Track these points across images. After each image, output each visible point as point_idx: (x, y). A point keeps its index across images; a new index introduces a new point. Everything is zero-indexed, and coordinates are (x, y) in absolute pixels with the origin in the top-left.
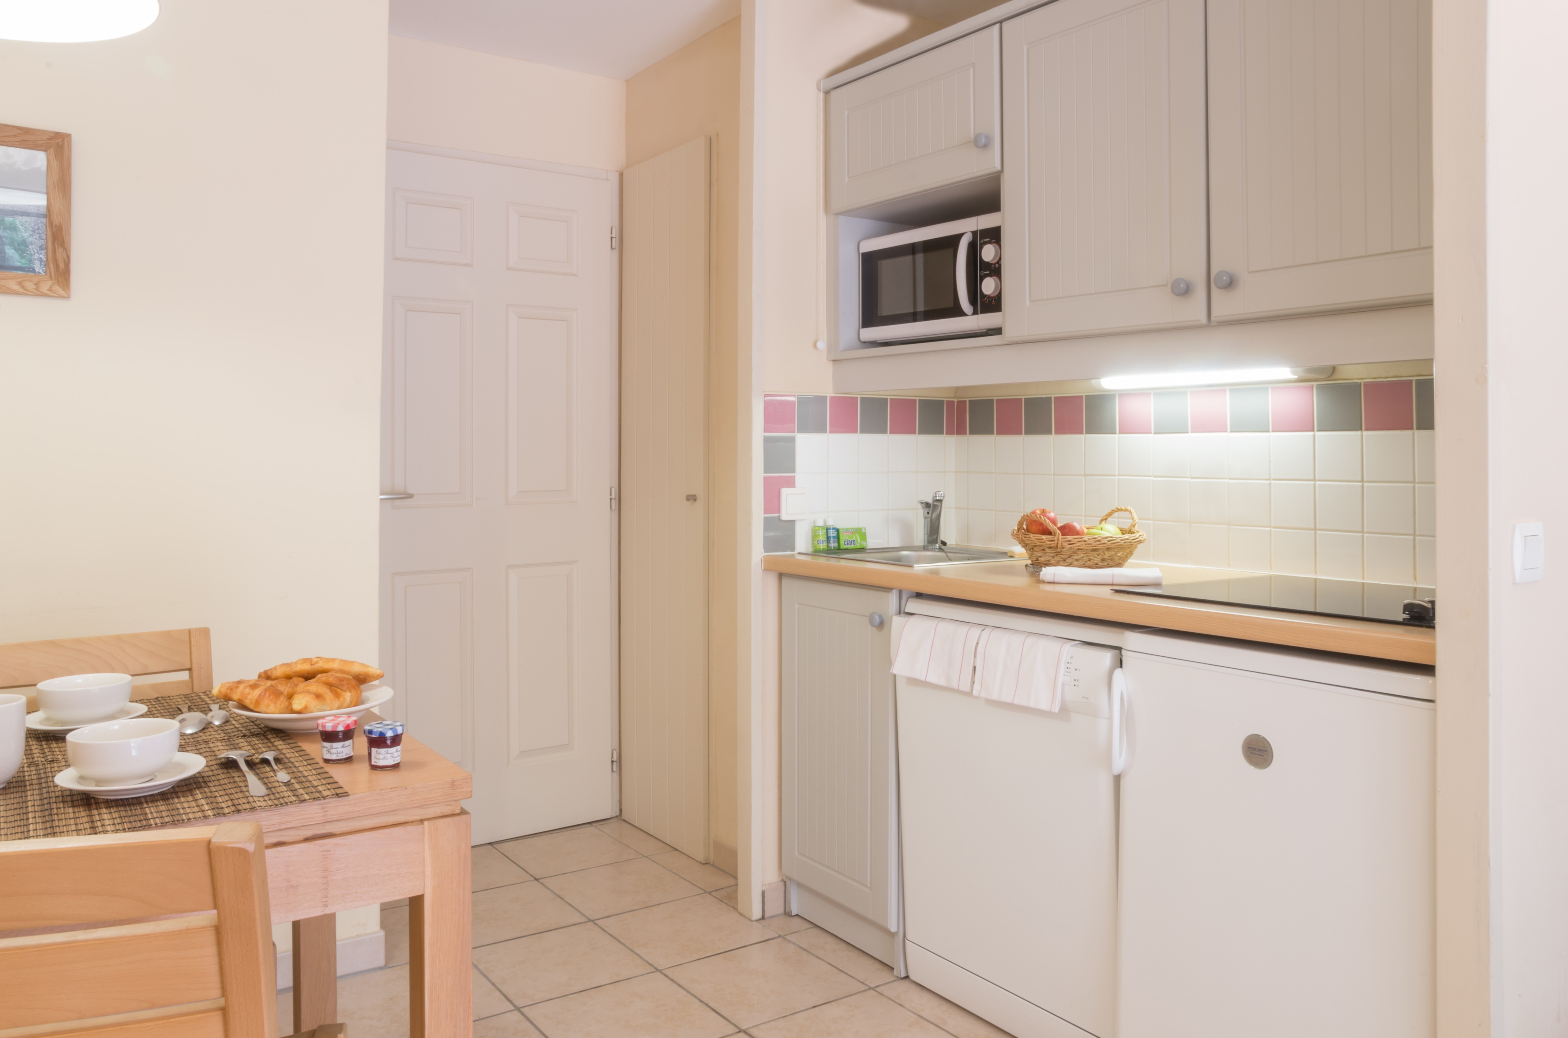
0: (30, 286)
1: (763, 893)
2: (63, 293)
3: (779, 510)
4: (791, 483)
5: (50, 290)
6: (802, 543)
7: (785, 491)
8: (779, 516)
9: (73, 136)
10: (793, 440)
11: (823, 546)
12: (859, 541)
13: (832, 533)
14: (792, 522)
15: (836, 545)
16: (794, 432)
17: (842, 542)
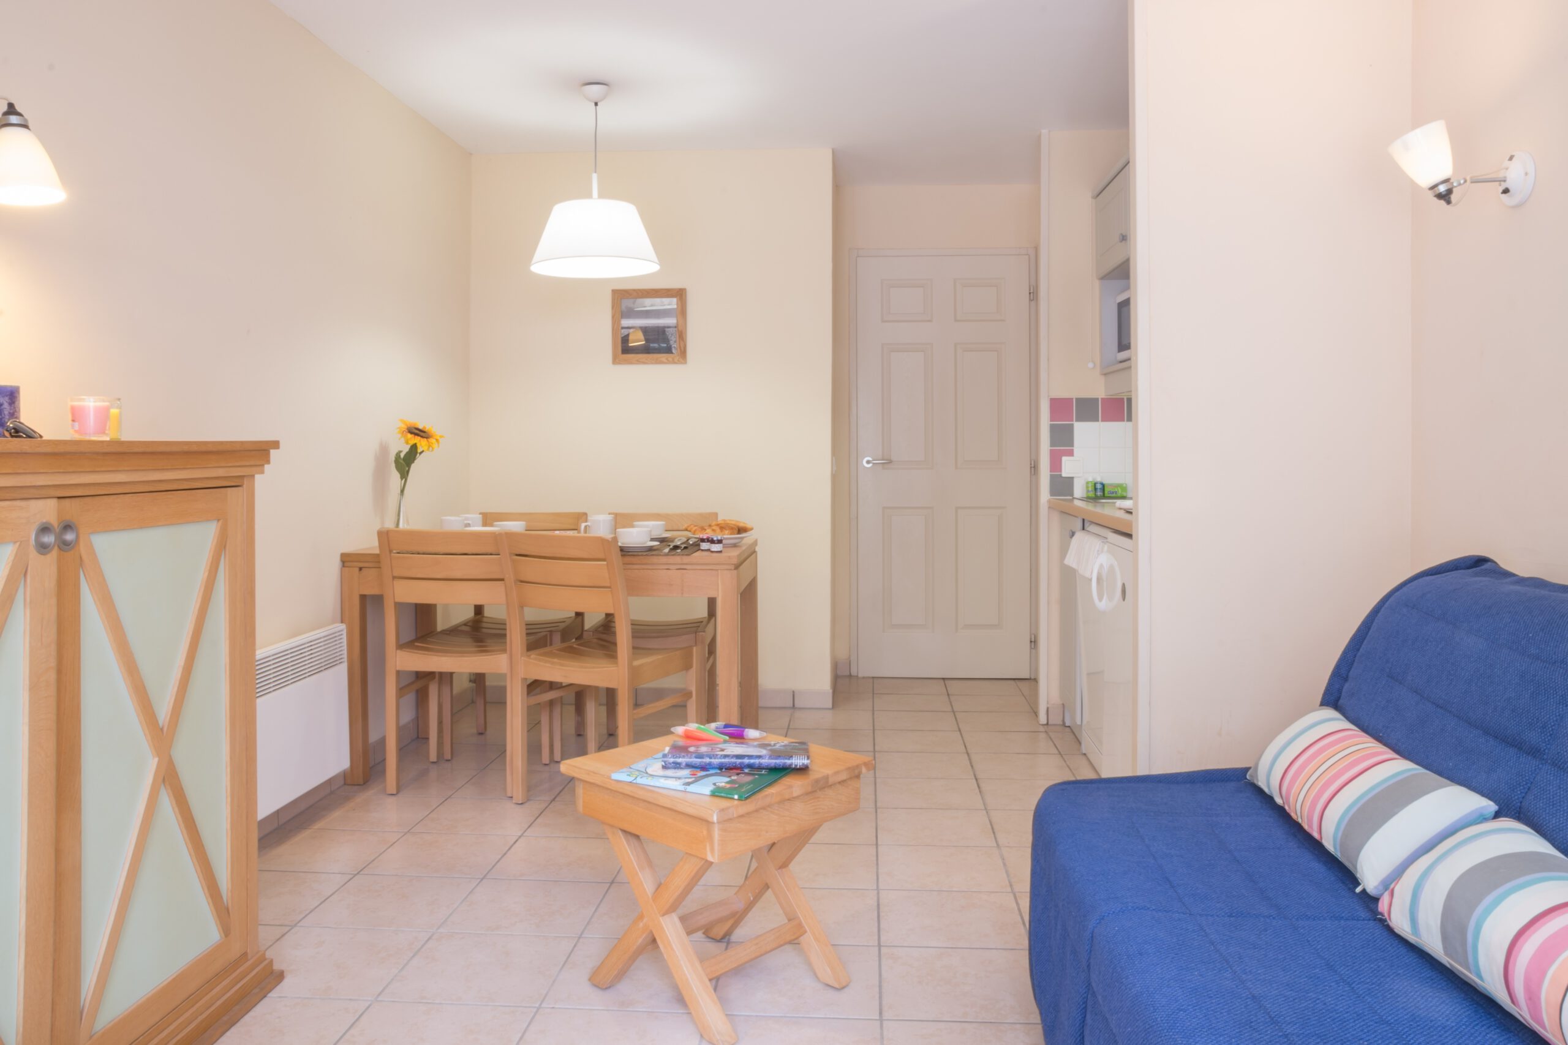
0: (670, 359)
1: (1048, 708)
2: (683, 361)
3: (1060, 470)
4: (1071, 453)
5: (678, 361)
6: (1079, 491)
7: (1064, 459)
8: (1061, 475)
9: (687, 290)
10: (1071, 427)
11: (1092, 494)
12: (1120, 492)
13: (1099, 486)
14: (1072, 479)
15: (1102, 494)
16: (1073, 421)
17: (1106, 492)
